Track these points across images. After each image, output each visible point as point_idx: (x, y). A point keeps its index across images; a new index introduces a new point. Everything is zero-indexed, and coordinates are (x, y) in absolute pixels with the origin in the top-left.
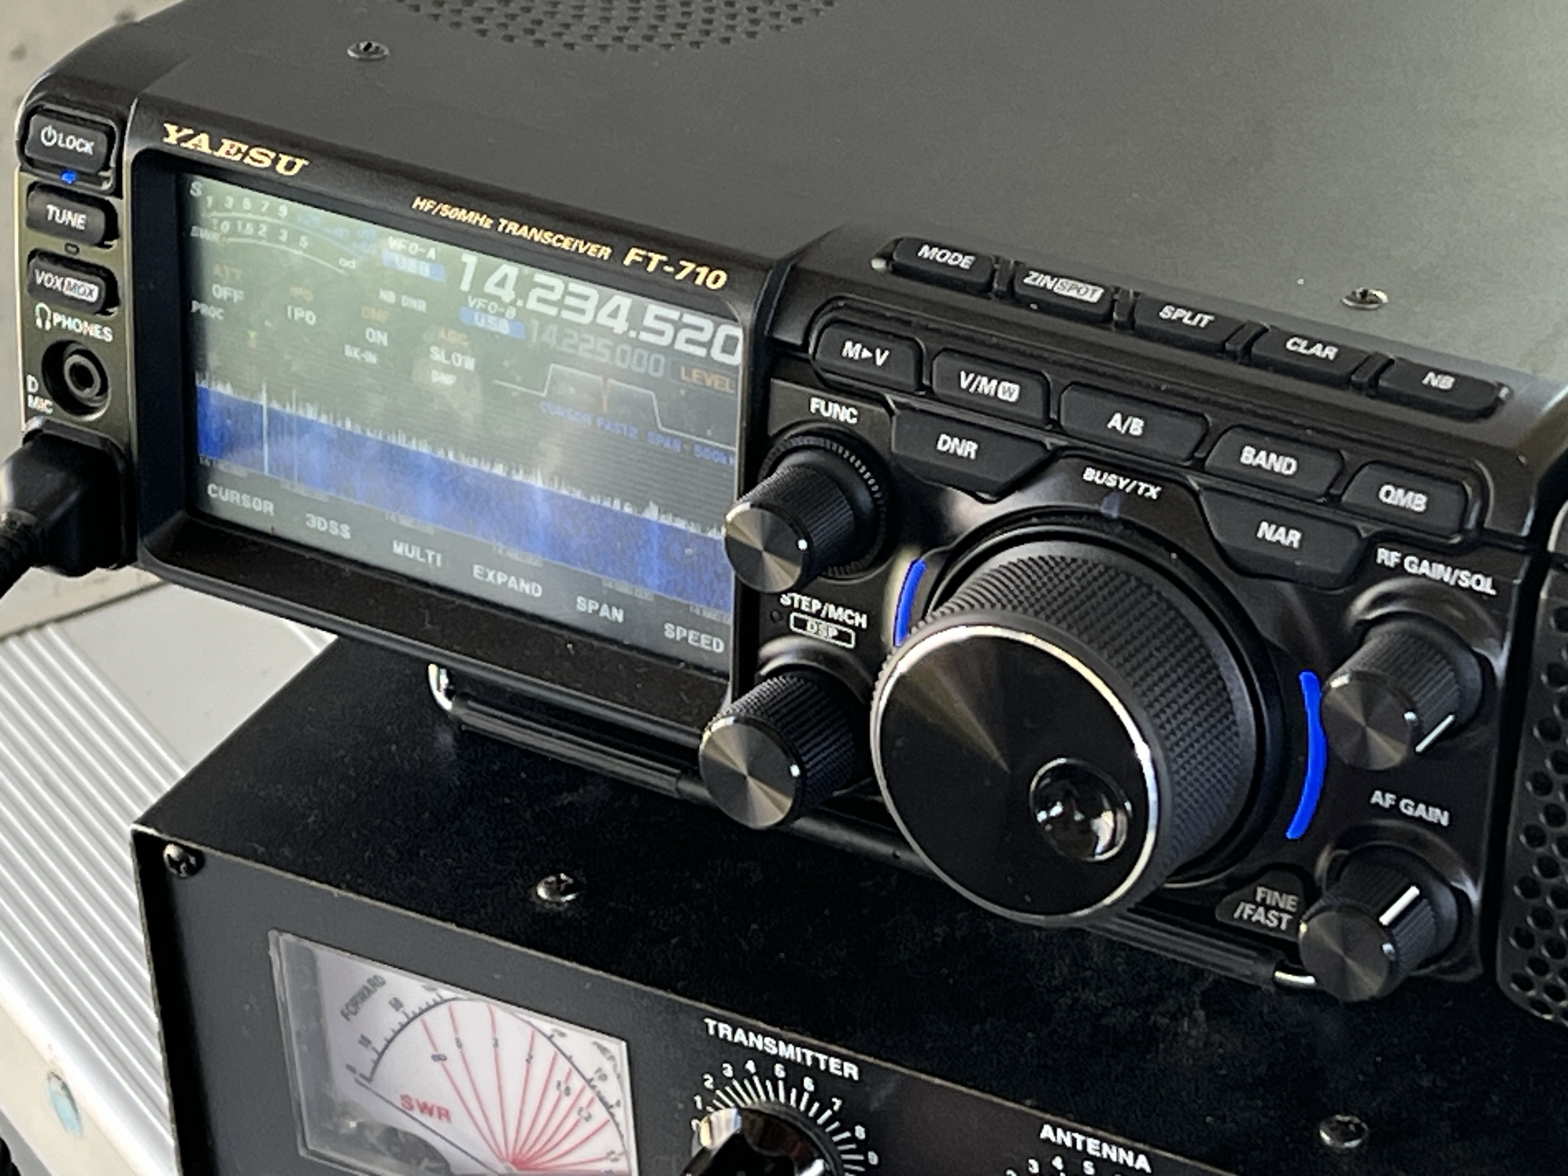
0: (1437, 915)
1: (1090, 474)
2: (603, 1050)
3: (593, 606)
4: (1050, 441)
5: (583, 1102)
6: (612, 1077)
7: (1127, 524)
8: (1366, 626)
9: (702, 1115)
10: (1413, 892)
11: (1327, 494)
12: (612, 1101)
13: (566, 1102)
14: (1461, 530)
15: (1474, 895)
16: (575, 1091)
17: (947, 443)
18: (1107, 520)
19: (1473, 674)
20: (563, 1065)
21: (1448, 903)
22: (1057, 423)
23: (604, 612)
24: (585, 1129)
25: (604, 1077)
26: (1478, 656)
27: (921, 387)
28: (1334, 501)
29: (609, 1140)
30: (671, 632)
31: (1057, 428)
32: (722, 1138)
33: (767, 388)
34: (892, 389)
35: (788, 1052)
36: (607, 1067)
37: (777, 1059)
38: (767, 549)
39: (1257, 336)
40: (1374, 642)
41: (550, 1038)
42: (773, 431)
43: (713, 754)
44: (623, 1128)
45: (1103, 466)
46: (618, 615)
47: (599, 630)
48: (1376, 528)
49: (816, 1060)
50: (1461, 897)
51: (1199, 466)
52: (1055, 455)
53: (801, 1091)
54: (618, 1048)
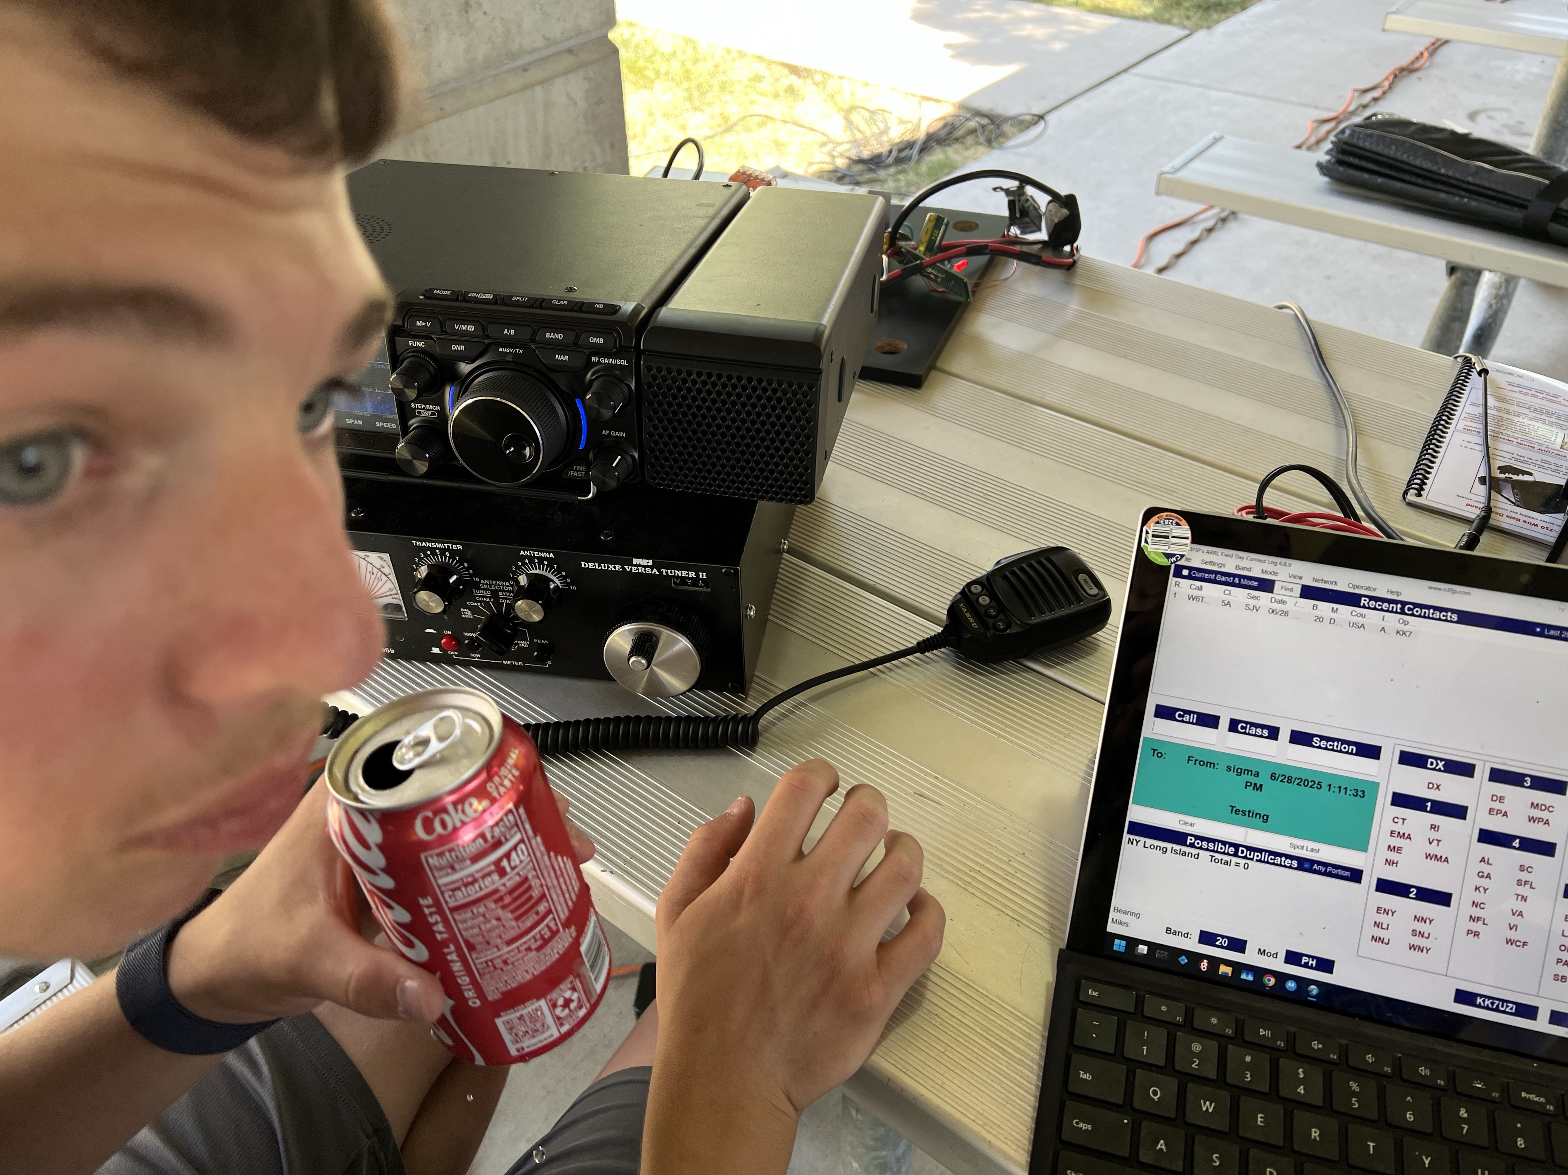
0: (627, 463)
1: (501, 350)
2: (381, 558)
3: (352, 421)
4: (486, 342)
5: (378, 576)
6: (386, 566)
7: (515, 362)
8: (592, 381)
9: (416, 570)
10: (619, 457)
11: (574, 343)
12: (387, 574)
13: (373, 577)
14: (615, 347)
15: (636, 455)
16: (375, 574)
17: (454, 347)
18: (508, 362)
19: (626, 390)
20: (370, 567)
21: (629, 459)
22: (488, 336)
23: (356, 422)
24: (381, 583)
25: (383, 567)
26: (626, 384)
27: (443, 331)
28: (576, 344)
29: (389, 585)
30: (378, 424)
31: (488, 337)
32: (424, 575)
33: (394, 340)
34: (433, 334)
35: (440, 546)
36: (384, 564)
37: (437, 548)
38: (405, 387)
39: (542, 302)
40: (595, 385)
41: (364, 559)
42: (399, 354)
43: (400, 456)
44: (393, 581)
45: (504, 347)
46: (360, 422)
47: (355, 428)
48: (590, 351)
49: (448, 546)
50: (633, 457)
51: (533, 341)
52: (490, 344)
53: (446, 556)
54: (386, 556)
